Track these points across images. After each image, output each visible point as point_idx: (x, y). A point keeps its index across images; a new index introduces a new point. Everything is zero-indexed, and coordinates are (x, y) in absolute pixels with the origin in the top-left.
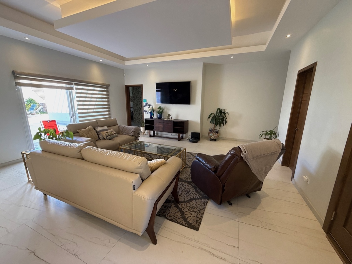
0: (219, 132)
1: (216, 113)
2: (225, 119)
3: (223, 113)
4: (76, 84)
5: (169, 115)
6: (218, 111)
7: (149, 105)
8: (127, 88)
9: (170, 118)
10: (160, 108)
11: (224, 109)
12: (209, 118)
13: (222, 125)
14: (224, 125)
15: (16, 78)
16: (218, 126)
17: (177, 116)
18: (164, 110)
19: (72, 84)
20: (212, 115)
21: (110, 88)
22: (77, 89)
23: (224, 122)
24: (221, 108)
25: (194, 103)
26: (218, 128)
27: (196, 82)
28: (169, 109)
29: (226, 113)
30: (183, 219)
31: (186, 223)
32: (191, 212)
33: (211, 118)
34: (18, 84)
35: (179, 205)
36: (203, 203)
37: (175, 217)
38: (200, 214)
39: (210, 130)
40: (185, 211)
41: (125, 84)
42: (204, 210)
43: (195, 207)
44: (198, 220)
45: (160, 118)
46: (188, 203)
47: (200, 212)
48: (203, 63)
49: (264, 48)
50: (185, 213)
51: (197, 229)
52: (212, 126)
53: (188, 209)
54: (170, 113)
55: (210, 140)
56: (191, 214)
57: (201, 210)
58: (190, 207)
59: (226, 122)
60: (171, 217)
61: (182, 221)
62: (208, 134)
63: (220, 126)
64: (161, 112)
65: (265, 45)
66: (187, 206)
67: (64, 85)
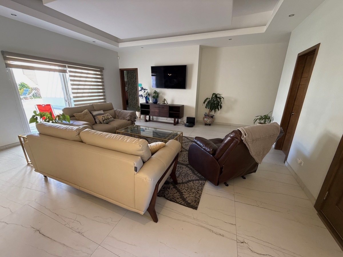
0: (213, 117)
1: (212, 98)
2: (220, 104)
3: (218, 98)
4: (69, 67)
5: (165, 100)
6: (214, 96)
7: (145, 89)
8: (122, 71)
9: (166, 102)
10: (155, 92)
11: (220, 94)
12: (204, 103)
13: (217, 110)
14: (219, 110)
15: (6, 59)
16: (213, 111)
17: (173, 101)
18: (159, 95)
19: (65, 67)
20: (208, 100)
21: (104, 71)
22: (70, 72)
23: (219, 107)
24: (216, 93)
25: (190, 88)
26: (213, 113)
27: (192, 65)
28: (164, 94)
29: (221, 98)
30: (182, 199)
31: (185, 203)
32: (189, 192)
33: (206, 103)
34: (8, 66)
35: (177, 186)
36: (200, 184)
37: (174, 198)
38: (198, 194)
39: (205, 115)
40: (183, 192)
41: (120, 68)
42: (202, 190)
43: (193, 188)
44: (196, 200)
45: (156, 102)
46: (186, 184)
47: (198, 193)
48: (200, 46)
49: (264, 29)
50: (183, 194)
51: (196, 208)
52: (207, 111)
53: (187, 190)
54: (166, 97)
55: (205, 125)
56: (189, 194)
57: (198, 190)
58: (189, 188)
59: (221, 107)
60: (170, 197)
61: (181, 200)
62: (203, 119)
63: (215, 111)
64: (156, 96)
65: (265, 27)
66: (185, 187)
67: (57, 68)
